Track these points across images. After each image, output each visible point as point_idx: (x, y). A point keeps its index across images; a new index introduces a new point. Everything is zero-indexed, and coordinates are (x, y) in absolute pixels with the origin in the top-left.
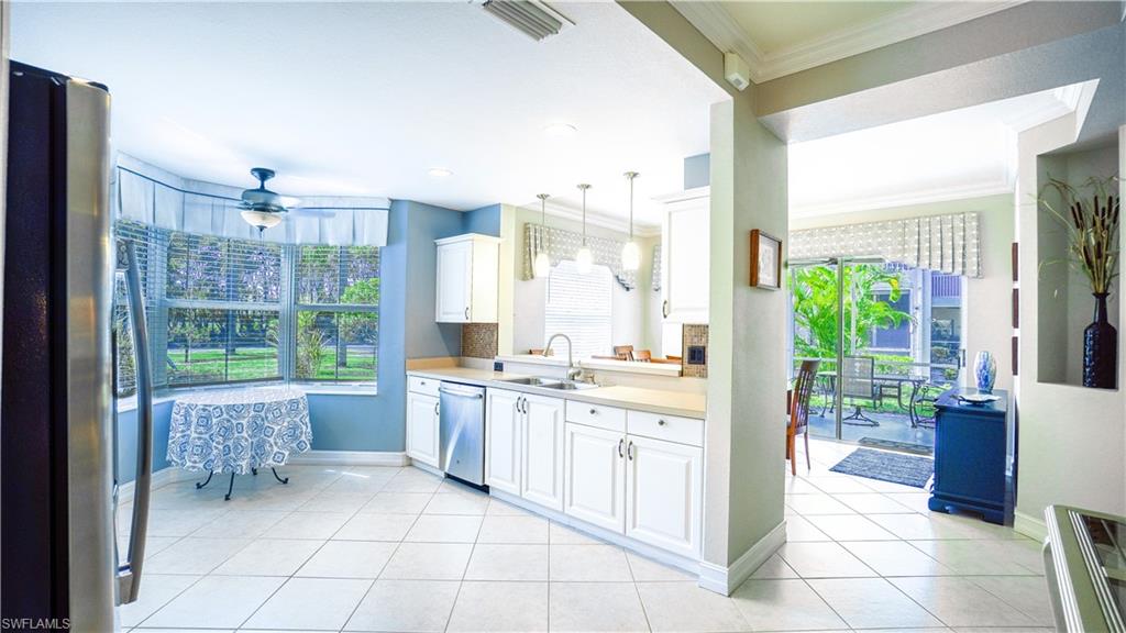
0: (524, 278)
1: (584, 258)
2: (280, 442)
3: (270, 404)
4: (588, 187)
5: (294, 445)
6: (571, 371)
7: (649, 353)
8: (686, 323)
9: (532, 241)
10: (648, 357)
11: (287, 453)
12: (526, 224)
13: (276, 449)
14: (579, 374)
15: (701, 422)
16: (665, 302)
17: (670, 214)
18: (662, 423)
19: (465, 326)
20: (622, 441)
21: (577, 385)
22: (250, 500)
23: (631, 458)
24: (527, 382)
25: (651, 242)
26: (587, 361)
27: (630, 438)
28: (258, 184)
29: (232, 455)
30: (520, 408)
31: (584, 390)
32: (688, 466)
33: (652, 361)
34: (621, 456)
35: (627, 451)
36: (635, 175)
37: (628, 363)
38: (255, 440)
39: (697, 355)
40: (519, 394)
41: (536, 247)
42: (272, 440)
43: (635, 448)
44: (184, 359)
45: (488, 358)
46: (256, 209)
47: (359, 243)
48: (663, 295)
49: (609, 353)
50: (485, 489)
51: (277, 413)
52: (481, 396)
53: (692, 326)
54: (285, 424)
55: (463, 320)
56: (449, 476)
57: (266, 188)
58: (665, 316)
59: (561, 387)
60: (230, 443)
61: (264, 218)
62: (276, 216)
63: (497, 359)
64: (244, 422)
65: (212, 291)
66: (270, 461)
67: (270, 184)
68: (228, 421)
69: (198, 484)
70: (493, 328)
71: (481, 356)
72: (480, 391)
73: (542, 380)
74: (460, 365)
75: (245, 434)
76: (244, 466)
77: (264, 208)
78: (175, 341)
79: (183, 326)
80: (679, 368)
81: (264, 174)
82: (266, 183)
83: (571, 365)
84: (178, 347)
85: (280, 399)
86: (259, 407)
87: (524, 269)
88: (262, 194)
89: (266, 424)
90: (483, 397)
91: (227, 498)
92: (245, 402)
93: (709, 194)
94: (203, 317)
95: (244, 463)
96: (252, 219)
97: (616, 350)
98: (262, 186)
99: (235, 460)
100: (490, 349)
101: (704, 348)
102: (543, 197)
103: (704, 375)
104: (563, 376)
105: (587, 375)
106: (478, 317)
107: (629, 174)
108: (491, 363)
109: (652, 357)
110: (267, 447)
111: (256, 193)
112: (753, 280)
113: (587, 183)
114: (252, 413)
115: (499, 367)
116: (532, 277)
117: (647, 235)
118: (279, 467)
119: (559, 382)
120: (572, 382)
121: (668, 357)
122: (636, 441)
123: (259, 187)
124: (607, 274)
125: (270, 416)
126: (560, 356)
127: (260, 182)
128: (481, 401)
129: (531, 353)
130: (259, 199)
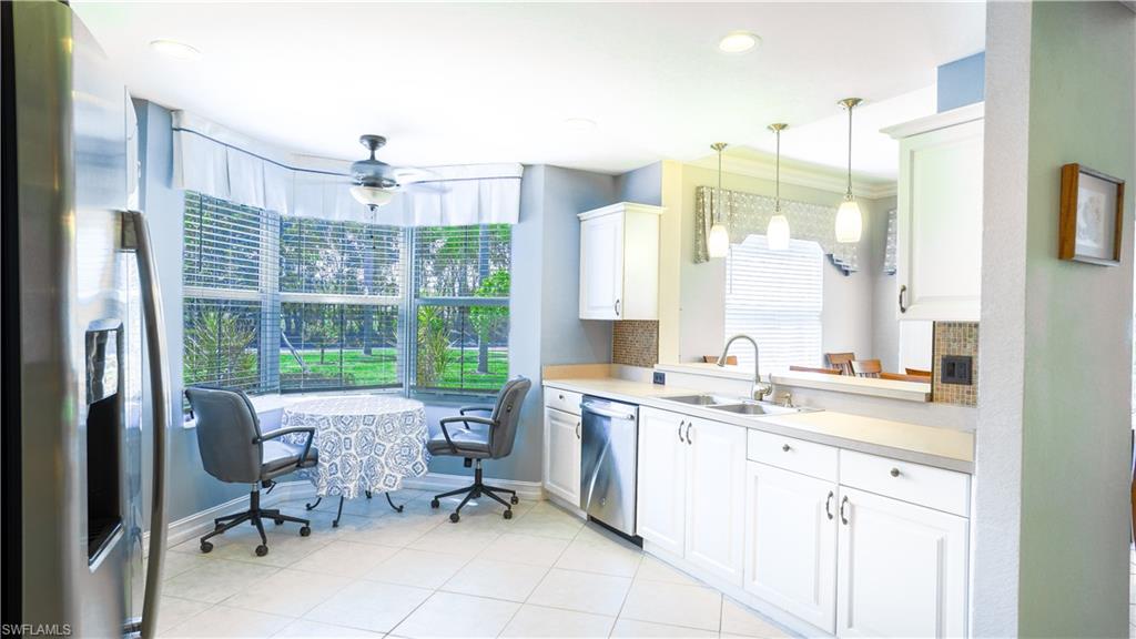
0: (697, 260)
1: (779, 229)
2: (391, 462)
3: (382, 416)
4: (784, 126)
5: (409, 467)
6: (758, 388)
7: (878, 364)
8: (937, 320)
9: (707, 210)
10: (876, 370)
11: (399, 476)
12: (698, 188)
13: (387, 471)
14: (768, 391)
15: (965, 477)
16: (904, 289)
17: (912, 153)
18: (896, 473)
19: (617, 324)
20: (831, 495)
21: (765, 407)
22: (359, 529)
23: (845, 521)
24: (696, 400)
25: (882, 207)
26: (783, 374)
27: (844, 492)
28: (365, 154)
29: (339, 475)
30: (684, 435)
31: (777, 415)
32: (941, 544)
33: (884, 377)
34: (830, 516)
35: (840, 511)
36: (856, 101)
37: (845, 380)
38: (365, 459)
39: (956, 371)
40: (683, 417)
41: (712, 218)
42: (382, 459)
43: (853, 507)
44: (319, 360)
45: (646, 366)
46: (367, 185)
47: (486, 221)
48: (900, 279)
49: (820, 364)
50: (637, 541)
51: (389, 428)
52: (632, 417)
53: (950, 325)
54: (398, 441)
55: (612, 316)
56: (592, 519)
57: (377, 158)
58: (903, 310)
59: (742, 409)
60: (337, 461)
61: (374, 195)
62: (387, 192)
63: (658, 368)
64: (353, 436)
65: (350, 283)
66: (381, 485)
67: (380, 154)
68: (336, 434)
69: (308, 505)
70: (652, 327)
71: (637, 364)
72: (632, 410)
73: (716, 398)
74: (610, 376)
75: (353, 451)
76: (352, 489)
77: (374, 183)
78: (312, 340)
79: (323, 324)
80: (926, 388)
81: (375, 142)
82: (376, 152)
83: (758, 379)
84: (314, 347)
85: (394, 412)
86: (369, 419)
87: (697, 248)
88: (373, 166)
89: (377, 440)
90: (636, 418)
91: (335, 524)
92: (355, 413)
93: (982, 114)
94: (342, 313)
95: (351, 486)
96: (362, 196)
97: (828, 358)
98: (373, 157)
99: (343, 482)
100: (649, 356)
101: (970, 359)
102: (719, 147)
103: (970, 401)
104: (745, 394)
105: (781, 393)
106: (631, 313)
107: (846, 101)
108: (648, 373)
109: (885, 370)
110: (378, 468)
111: (367, 166)
112: (1064, 248)
113: (783, 122)
114: (362, 427)
115: (659, 379)
116: (707, 259)
117: (875, 195)
118: (393, 492)
119: (740, 402)
120: (760, 403)
121: (909, 371)
122: (853, 496)
123: (368, 157)
124: (815, 251)
125: (381, 431)
126: (745, 368)
127: (369, 152)
128: (633, 423)
129: (705, 360)
130: (370, 172)
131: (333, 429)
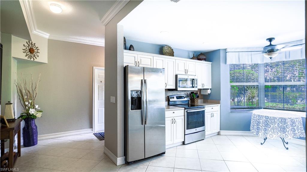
11: (274, 135)
51: (273, 121)
61: (271, 54)
64: (261, 121)
75: (261, 125)
77: (271, 51)
98: (271, 44)
130: (270, 48)
131: (257, 118)
